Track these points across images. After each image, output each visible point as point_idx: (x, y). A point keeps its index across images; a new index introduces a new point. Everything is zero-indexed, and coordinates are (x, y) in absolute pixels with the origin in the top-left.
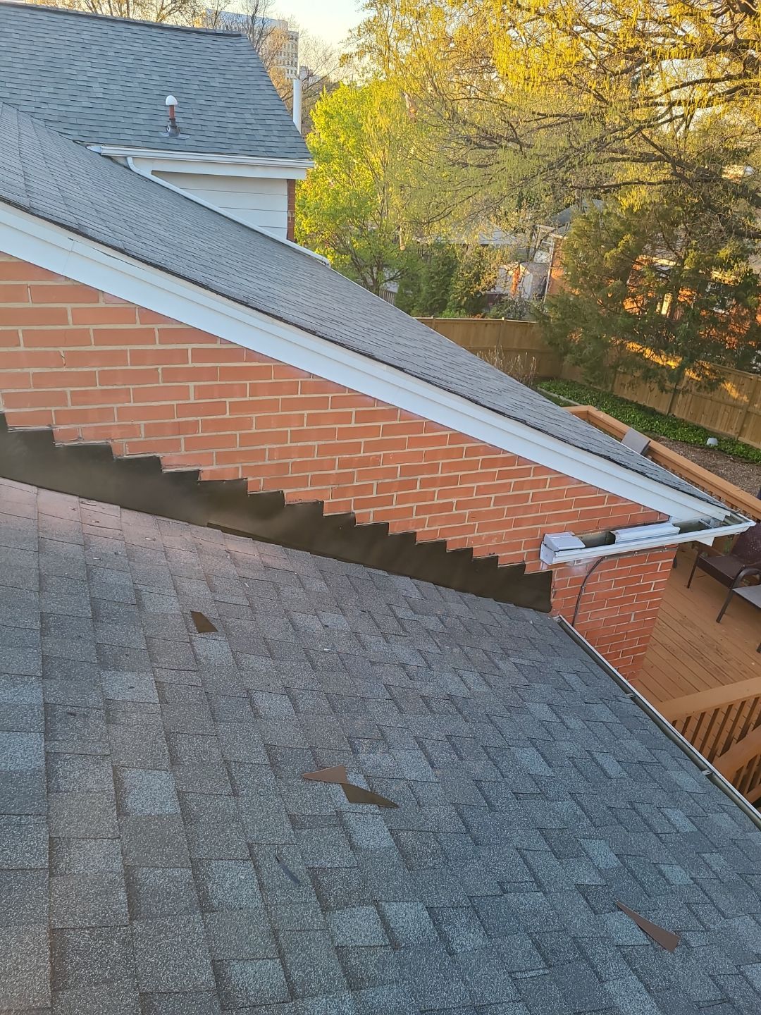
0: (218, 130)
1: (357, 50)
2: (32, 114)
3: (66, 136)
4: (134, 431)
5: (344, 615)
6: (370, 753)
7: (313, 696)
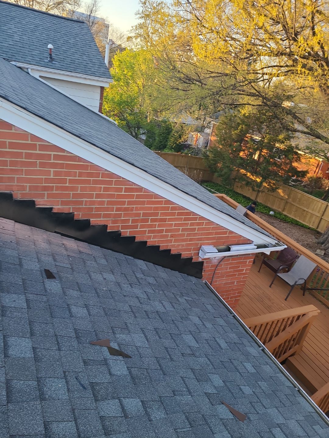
0: (71, 61)
1: (135, 35)
4: (24, 188)
5: (113, 275)
6: (121, 334)
7: (97, 309)
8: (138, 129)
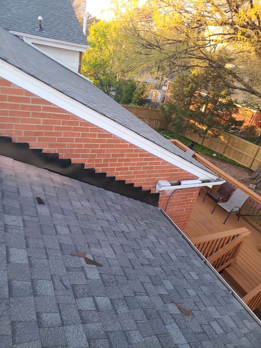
3: (2, 26)
4: (20, 133)
5: (89, 202)
6: (94, 248)
7: (77, 228)
8: (109, 87)
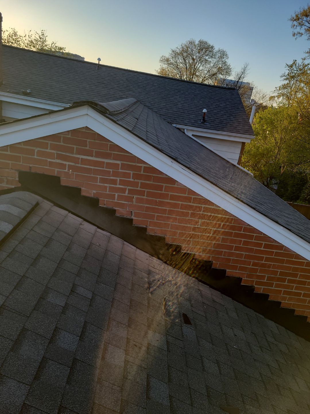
0: (219, 122)
1: (278, 95)
2: (156, 112)
3: (166, 120)
4: (175, 234)
5: (244, 332)
6: (251, 406)
7: (228, 368)
8: (270, 179)
